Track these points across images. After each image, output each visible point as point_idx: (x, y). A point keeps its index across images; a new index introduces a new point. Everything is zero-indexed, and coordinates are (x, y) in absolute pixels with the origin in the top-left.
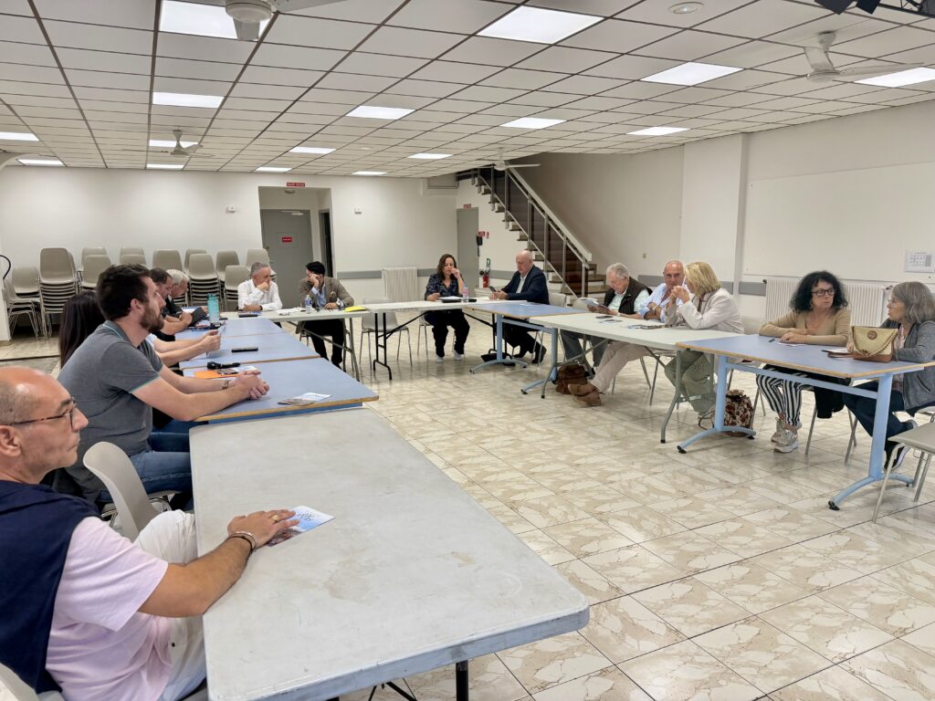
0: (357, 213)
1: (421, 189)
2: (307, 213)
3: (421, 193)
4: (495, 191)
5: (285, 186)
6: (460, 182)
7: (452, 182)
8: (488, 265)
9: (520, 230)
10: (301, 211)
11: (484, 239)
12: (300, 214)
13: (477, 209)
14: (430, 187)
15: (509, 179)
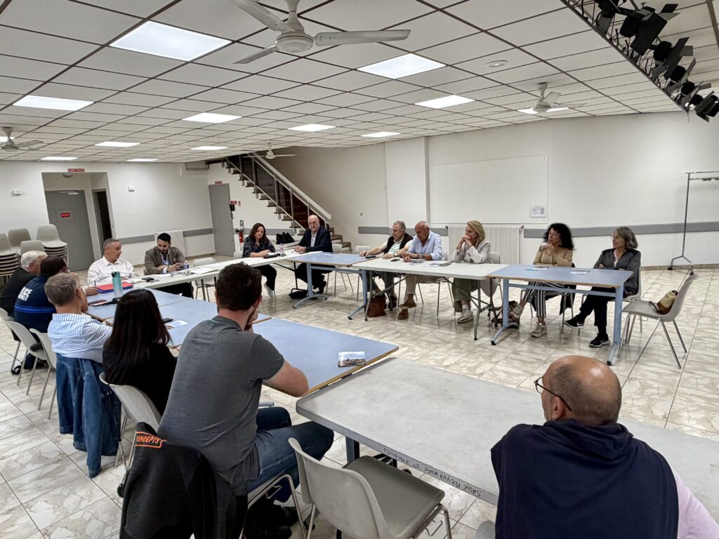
0: (130, 191)
1: (181, 171)
2: (82, 193)
3: (181, 174)
4: (243, 172)
5: (67, 171)
6: (210, 165)
7: (204, 166)
8: (242, 225)
9: (269, 199)
10: (76, 191)
11: (236, 206)
12: (75, 194)
13: (228, 185)
14: (187, 169)
15: (255, 163)
